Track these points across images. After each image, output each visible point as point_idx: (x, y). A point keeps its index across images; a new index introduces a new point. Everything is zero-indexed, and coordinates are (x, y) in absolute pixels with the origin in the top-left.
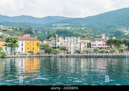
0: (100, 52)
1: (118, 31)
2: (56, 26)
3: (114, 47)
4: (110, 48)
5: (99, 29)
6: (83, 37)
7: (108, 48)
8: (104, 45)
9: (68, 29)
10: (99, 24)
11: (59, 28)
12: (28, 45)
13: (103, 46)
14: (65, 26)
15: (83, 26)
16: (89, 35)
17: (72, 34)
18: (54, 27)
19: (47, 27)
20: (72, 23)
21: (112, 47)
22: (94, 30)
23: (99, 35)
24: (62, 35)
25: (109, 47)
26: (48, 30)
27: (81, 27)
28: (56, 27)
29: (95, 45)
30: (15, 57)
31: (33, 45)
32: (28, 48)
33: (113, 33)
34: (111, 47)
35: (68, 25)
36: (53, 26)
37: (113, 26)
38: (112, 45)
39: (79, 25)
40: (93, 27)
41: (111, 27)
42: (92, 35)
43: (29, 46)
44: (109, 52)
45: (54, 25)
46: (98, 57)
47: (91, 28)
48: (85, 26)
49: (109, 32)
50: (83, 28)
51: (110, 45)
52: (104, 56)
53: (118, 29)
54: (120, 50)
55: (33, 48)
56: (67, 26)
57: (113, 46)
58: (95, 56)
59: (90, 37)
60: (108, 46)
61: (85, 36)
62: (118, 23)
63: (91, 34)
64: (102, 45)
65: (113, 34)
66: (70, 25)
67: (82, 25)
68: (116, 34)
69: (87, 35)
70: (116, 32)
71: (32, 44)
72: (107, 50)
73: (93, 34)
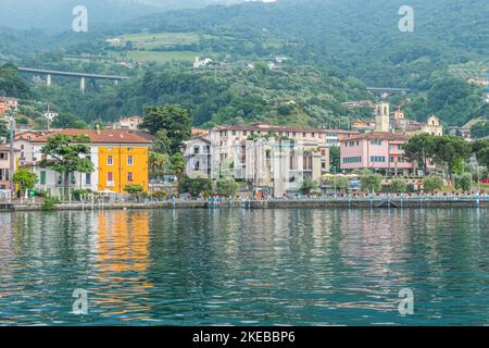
0: (386, 189)
1: (451, 83)
2: (129, 47)
3: (434, 166)
4: (420, 173)
5: (354, 65)
6: (284, 112)
7: (410, 170)
8: (396, 159)
9: (200, 69)
10: (353, 41)
11: (145, 59)
12: (110, 161)
13: (392, 165)
14: (178, 48)
15: (271, 48)
16: (313, 102)
17: (222, 96)
18: (116, 55)
19: (79, 53)
20: (210, 33)
21: (428, 166)
22: (332, 74)
23: (357, 98)
24: (172, 98)
25: (416, 165)
26: (87, 70)
27: (261, 52)
28: (130, 55)
29: (359, 159)
30: (90, 209)
31: (130, 161)
32: (110, 175)
33: (426, 88)
34: (422, 165)
35: (194, 45)
36: (113, 48)
37: (426, 53)
38: (427, 162)
39: (250, 45)
40: (324, 53)
41: (416, 54)
42: (324, 104)
43: (113, 167)
44: (416, 187)
45: (115, 41)
46: (384, 206)
47: (316, 59)
48: (284, 51)
49: (409, 86)
50: (275, 62)
51: (421, 160)
52: (404, 202)
53: (452, 69)
54: (456, 180)
55: (130, 173)
56: (187, 48)
57: (432, 163)
58: (374, 202)
59: (317, 110)
60: (409, 161)
61: (291, 107)
62: (452, 37)
63: (320, 96)
64: (387, 160)
65: (424, 95)
66: (202, 40)
67: (265, 46)
68: (444, 97)
69: (302, 105)
70: (440, 86)
71: (125, 158)
72: (410, 181)
73: (330, 98)
